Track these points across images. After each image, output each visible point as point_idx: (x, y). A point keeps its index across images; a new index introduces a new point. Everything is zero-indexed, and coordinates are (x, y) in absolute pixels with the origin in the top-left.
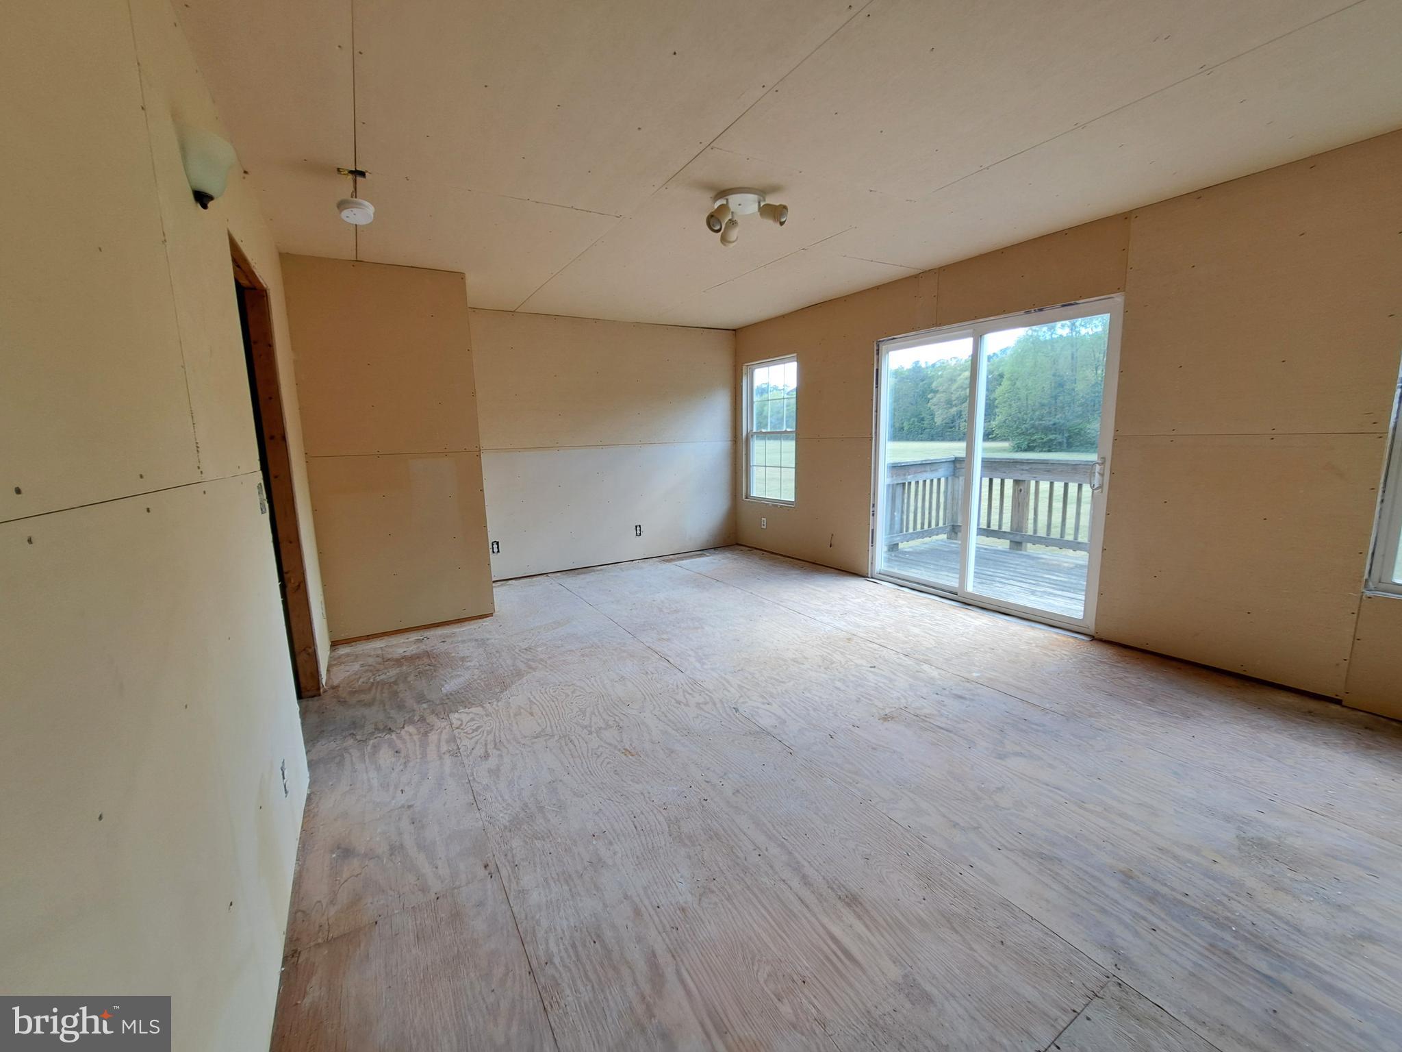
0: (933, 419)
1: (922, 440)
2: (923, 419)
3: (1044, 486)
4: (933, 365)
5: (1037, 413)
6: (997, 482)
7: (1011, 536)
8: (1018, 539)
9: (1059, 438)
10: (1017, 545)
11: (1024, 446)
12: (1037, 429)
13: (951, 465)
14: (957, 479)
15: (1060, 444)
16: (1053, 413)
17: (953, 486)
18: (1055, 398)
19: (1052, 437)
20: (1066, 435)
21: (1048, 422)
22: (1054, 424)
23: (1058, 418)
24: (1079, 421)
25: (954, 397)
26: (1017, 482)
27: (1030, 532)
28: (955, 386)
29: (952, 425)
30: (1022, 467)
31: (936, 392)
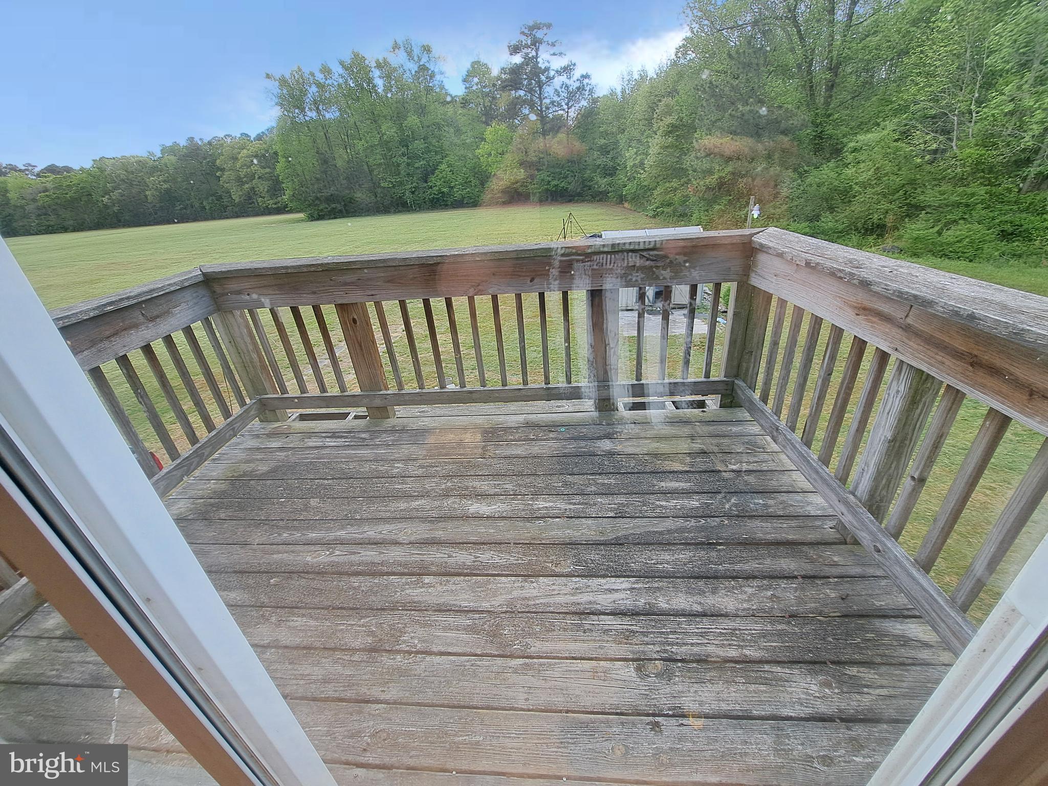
0: (230, 196)
1: (227, 218)
2: (221, 197)
3: (391, 307)
4: (210, 143)
5: (316, 186)
6: (307, 312)
7: (365, 401)
8: (378, 402)
9: (339, 207)
10: (380, 412)
11: (315, 216)
12: (320, 200)
13: (202, 291)
14: (230, 316)
15: (341, 211)
16: (327, 186)
17: (227, 328)
18: (325, 172)
19: (334, 206)
20: (343, 204)
21: (326, 193)
22: (332, 195)
23: (332, 190)
24: (347, 192)
25: (242, 174)
26: (342, 308)
27: (393, 390)
28: (238, 165)
29: (250, 201)
30: (341, 279)
31: (223, 170)
